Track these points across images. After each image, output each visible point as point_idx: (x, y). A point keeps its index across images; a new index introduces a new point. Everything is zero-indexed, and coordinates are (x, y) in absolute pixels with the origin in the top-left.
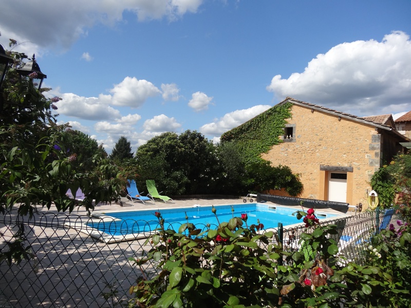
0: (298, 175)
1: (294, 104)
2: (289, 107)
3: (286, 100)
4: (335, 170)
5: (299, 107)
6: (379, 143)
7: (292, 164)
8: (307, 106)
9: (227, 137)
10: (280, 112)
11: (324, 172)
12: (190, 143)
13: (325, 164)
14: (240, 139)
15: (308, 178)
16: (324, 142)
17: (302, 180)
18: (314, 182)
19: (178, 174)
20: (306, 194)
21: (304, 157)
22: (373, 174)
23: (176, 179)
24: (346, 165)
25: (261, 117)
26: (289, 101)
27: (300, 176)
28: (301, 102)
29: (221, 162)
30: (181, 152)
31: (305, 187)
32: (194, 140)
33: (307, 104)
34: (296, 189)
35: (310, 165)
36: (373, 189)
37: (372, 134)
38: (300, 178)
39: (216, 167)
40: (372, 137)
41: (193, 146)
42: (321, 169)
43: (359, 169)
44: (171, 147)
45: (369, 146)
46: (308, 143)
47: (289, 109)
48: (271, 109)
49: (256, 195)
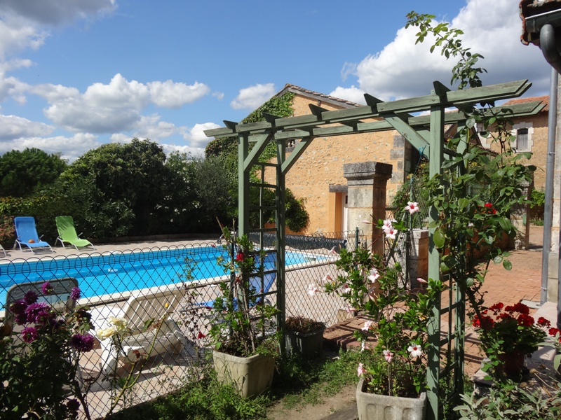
0: (302, 200)
1: (296, 94)
2: (290, 100)
3: (285, 89)
5: (303, 99)
6: (403, 148)
7: (295, 185)
8: (312, 96)
9: (213, 149)
10: (278, 107)
11: (334, 194)
13: (336, 182)
14: (230, 151)
15: (314, 205)
16: (334, 150)
17: (308, 208)
18: (323, 210)
20: (313, 228)
21: (309, 173)
22: (395, 195)
25: (254, 117)
26: (290, 89)
27: (304, 202)
28: (304, 91)
29: (192, 185)
31: (312, 217)
33: (311, 93)
34: (299, 221)
35: (317, 185)
37: (395, 134)
38: (306, 205)
40: (395, 140)
42: (331, 191)
45: (390, 153)
46: (314, 152)
47: (290, 103)
48: (266, 104)
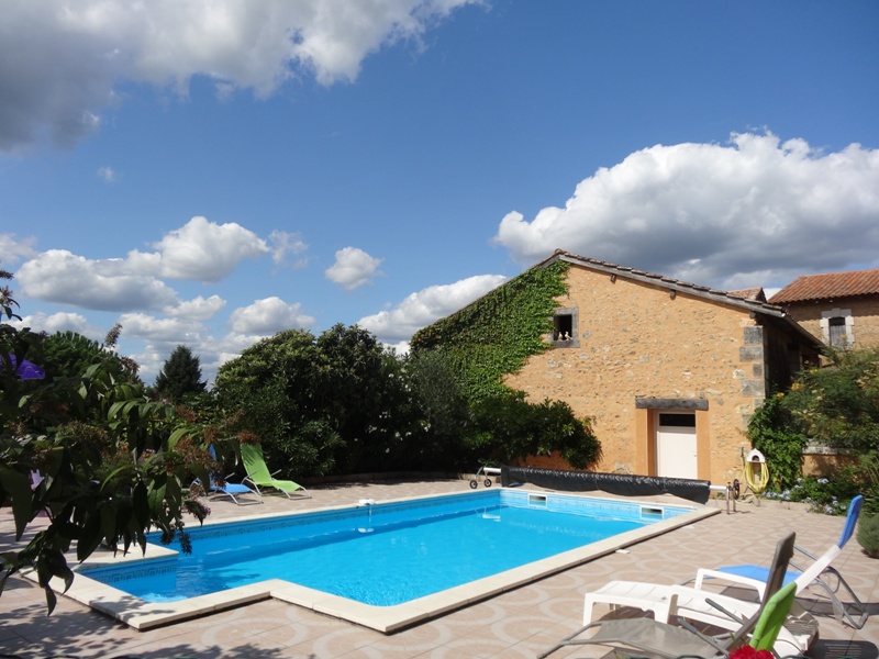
0: (588, 420)
1: (573, 265)
2: (562, 271)
3: (553, 257)
4: (671, 407)
5: (584, 271)
6: (761, 346)
7: (573, 397)
8: (601, 268)
9: (425, 340)
10: (541, 282)
11: (645, 412)
12: (344, 353)
13: (647, 394)
14: (454, 343)
15: (609, 427)
16: (643, 347)
17: (598, 431)
18: (625, 435)
19: (316, 426)
20: (607, 464)
21: (598, 379)
22: (752, 413)
23: (312, 439)
24: (692, 395)
25: (499, 294)
26: (562, 257)
27: (592, 422)
28: (588, 260)
29: (415, 395)
30: (324, 374)
31: (604, 446)
32: (351, 346)
33: (601, 264)
34: (586, 451)
35: (613, 397)
36: (753, 446)
37: (745, 325)
38: (593, 428)
39: (404, 408)
40: (745, 333)
41: (351, 361)
42: (639, 406)
43: (721, 403)
44: (300, 364)
45: (738, 353)
46: (607, 349)
47: (562, 276)
48: (521, 277)
49: (499, 470)
